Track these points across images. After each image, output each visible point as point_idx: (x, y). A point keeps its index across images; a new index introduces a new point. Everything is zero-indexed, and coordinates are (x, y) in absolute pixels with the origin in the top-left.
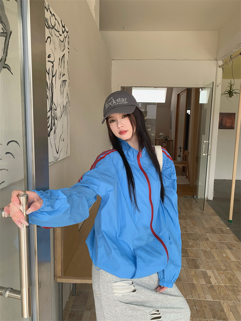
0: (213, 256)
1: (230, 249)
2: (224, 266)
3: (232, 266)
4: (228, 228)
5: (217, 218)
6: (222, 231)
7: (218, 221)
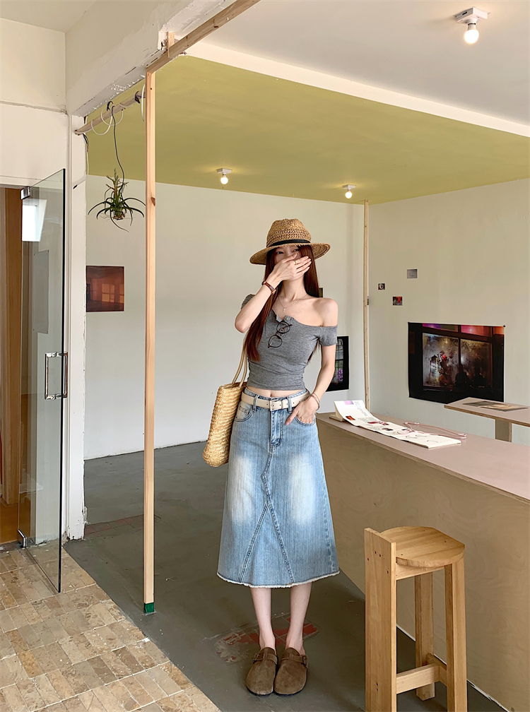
4: (147, 640)
6: (131, 662)
7: (113, 621)
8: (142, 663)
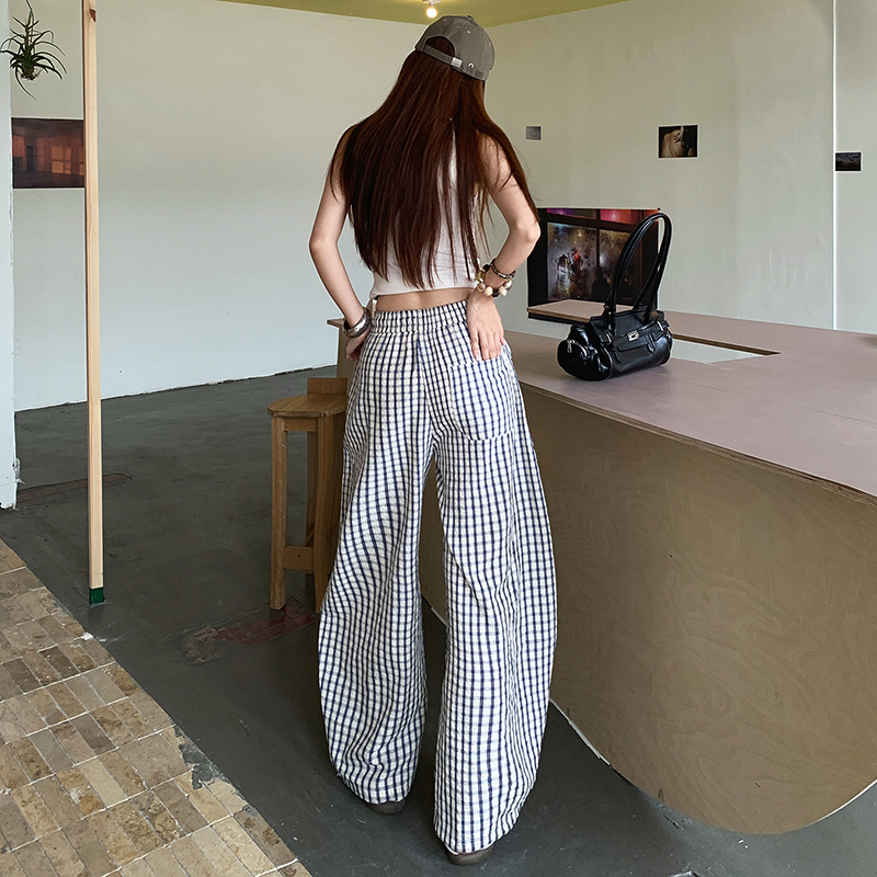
0: (25, 824)
1: (100, 745)
2: (73, 859)
3: (111, 838)
4: (88, 636)
5: (38, 601)
6: (62, 663)
7: (45, 614)
8: (78, 665)
